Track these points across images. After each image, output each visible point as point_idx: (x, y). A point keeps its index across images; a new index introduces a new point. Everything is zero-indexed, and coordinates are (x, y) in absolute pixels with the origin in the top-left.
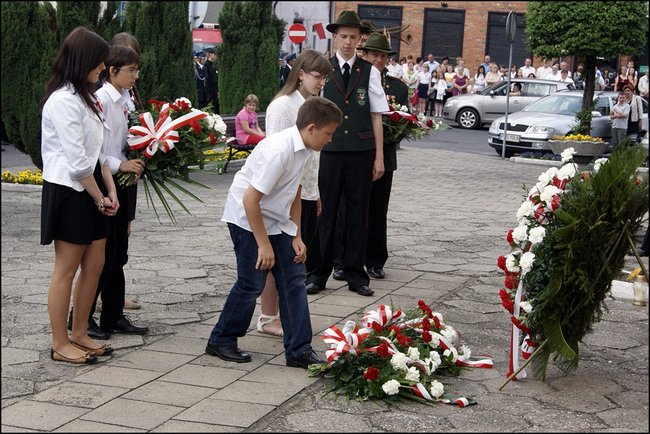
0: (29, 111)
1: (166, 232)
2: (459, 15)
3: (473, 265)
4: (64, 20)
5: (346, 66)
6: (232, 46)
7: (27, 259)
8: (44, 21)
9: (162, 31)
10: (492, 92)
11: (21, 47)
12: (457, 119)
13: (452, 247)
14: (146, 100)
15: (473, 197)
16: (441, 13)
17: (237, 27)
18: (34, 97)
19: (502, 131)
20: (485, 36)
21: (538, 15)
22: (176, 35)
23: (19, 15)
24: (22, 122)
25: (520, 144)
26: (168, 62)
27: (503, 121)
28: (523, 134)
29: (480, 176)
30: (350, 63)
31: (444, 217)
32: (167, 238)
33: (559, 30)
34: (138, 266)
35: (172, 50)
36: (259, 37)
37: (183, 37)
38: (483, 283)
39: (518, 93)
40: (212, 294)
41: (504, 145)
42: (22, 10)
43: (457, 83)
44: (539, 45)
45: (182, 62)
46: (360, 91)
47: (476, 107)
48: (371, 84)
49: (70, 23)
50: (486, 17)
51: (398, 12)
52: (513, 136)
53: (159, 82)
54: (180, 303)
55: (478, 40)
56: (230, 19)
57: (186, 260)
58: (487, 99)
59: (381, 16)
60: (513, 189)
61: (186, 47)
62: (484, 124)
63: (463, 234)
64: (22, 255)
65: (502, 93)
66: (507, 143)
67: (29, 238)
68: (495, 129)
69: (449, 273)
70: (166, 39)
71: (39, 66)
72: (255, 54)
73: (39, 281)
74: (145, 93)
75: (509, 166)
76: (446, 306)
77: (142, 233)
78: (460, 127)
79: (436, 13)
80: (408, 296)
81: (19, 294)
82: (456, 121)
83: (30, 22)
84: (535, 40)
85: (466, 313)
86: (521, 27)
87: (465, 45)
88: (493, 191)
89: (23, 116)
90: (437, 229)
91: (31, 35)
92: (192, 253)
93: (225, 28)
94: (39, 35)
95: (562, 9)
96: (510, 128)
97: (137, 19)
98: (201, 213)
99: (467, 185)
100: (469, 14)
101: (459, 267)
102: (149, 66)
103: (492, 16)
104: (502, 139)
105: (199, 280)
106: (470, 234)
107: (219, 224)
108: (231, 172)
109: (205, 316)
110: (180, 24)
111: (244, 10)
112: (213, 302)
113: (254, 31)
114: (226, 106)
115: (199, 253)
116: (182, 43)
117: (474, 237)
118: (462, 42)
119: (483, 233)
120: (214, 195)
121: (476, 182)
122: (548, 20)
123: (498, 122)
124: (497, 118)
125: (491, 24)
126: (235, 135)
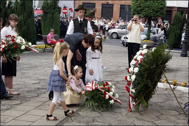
2: (112, 6)
3: (117, 78)
5: (81, 21)
6: (46, 15)
9: (25, 10)
10: (122, 28)
12: (112, 36)
13: (111, 73)
14: (21, 30)
15: (117, 59)
16: (107, 5)
17: (47, 10)
19: (125, 39)
21: (135, 6)
22: (29, 11)
26: (27, 19)
27: (125, 36)
29: (119, 52)
30: (82, 20)
31: (108, 64)
32: (27, 71)
33: (141, 10)
34: (19, 80)
35: (28, 16)
36: (54, 12)
38: (120, 84)
40: (41, 88)
41: (125, 43)
43: (112, 25)
45: (31, 20)
46: (85, 28)
47: (117, 32)
48: (88, 26)
50: (119, 6)
51: (94, 5)
53: (24, 25)
54: (31, 91)
55: (117, 13)
56: (45, 7)
57: (33, 78)
58: (120, 30)
59: (89, 6)
62: (119, 37)
63: (114, 69)
65: (124, 28)
66: (126, 43)
68: (122, 39)
69: (110, 81)
70: (26, 13)
72: (53, 17)
74: (20, 28)
75: (127, 49)
77: (20, 70)
78: (112, 38)
79: (105, 5)
82: (111, 36)
84: (134, 13)
86: (130, 9)
88: (122, 57)
90: (106, 68)
92: (35, 76)
93: (44, 9)
95: (141, 4)
96: (127, 38)
97: (18, 7)
98: (37, 64)
99: (115, 55)
100: (115, 5)
101: (113, 79)
102: (21, 21)
103: (121, 6)
104: (125, 41)
105: (37, 84)
106: (116, 69)
107: (42, 67)
108: (46, 52)
109: (39, 95)
110: (30, 8)
111: (49, 4)
112: (41, 90)
113: (52, 10)
114: (44, 32)
115: (37, 76)
116: (31, 14)
117: (118, 70)
118: (113, 14)
119: (120, 69)
120: (41, 59)
121: (117, 54)
122: (138, 7)
123: (123, 37)
124: (123, 35)
125: (121, 8)
126: (47, 41)
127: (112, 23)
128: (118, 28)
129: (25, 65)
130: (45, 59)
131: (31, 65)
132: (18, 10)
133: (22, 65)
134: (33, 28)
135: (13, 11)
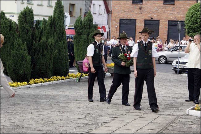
0: (10, 61)
1: (66, 103)
2: (158, 22)
3: (177, 112)
4: (21, 28)
6: (79, 36)
7: (21, 113)
8: (15, 29)
9: (55, 31)
10: (171, 50)
11: (7, 38)
12: (159, 60)
13: (168, 106)
14: (51, 56)
15: (171, 89)
16: (151, 21)
17: (80, 29)
18: (12, 56)
19: (177, 65)
20: (167, 30)
21: (189, 22)
22: (60, 32)
23: (6, 27)
24: (7, 65)
25: (184, 69)
26: (58, 42)
27: (177, 60)
28: (185, 65)
29: (171, 81)
31: (162, 96)
32: (67, 105)
33: (197, 27)
34: (60, 115)
35: (59, 38)
36: (89, 32)
37: (63, 33)
38: (182, 118)
39: (181, 50)
40: (89, 123)
41: (178, 70)
42: (7, 25)
43: (159, 47)
44: (190, 33)
45: (63, 42)
46: (150, 51)
47: (166, 56)
49: (23, 29)
50: (167, 23)
51: (135, 21)
52: (181, 66)
53: (55, 50)
54: (79, 127)
55: (165, 31)
56: (78, 26)
57: (77, 112)
58: (170, 53)
59: (128, 23)
60: (184, 85)
61: (64, 36)
62: (169, 62)
64: (18, 112)
65: (175, 50)
66: (179, 69)
67: (18, 106)
68: (174, 64)
69: (169, 115)
70: (57, 34)
71: (13, 45)
72: (88, 38)
73: (28, 120)
74: (50, 53)
75: (181, 77)
76: (171, 126)
77: (57, 103)
78: (160, 63)
79: (149, 21)
80: (157, 123)
81: (23, 125)
82: (158, 61)
83: (10, 29)
84: (189, 31)
85: (179, 128)
86: (183, 25)
87: (160, 33)
88: (177, 86)
89: (8, 63)
90: (161, 100)
91: (10, 34)
92: (77, 110)
93: (77, 29)
94: (13, 34)
95: (198, 19)
96: (180, 63)
97: (46, 27)
98: (76, 96)
99: (168, 84)
100: (161, 21)
101: (172, 113)
102: (52, 44)
103: (170, 22)
104: (177, 67)
105: (83, 119)
106: (173, 102)
107: (83, 100)
108: (81, 81)
109: (89, 131)
110: (62, 28)
111: (83, 23)
112: (91, 126)
113: (87, 30)
114: (78, 57)
115: (80, 110)
116: (62, 35)
117: (175, 102)
118: (159, 32)
119: (178, 101)
120: (78, 90)
121: (170, 83)
122: (193, 24)
123: (175, 61)
124: (175, 59)
125: (169, 25)
126: (82, 68)
127: (159, 44)
128: (166, 50)
129: (61, 97)
130: (84, 91)
131: (69, 98)
132: (46, 30)
133: (57, 97)
134: (65, 52)
135: (41, 33)
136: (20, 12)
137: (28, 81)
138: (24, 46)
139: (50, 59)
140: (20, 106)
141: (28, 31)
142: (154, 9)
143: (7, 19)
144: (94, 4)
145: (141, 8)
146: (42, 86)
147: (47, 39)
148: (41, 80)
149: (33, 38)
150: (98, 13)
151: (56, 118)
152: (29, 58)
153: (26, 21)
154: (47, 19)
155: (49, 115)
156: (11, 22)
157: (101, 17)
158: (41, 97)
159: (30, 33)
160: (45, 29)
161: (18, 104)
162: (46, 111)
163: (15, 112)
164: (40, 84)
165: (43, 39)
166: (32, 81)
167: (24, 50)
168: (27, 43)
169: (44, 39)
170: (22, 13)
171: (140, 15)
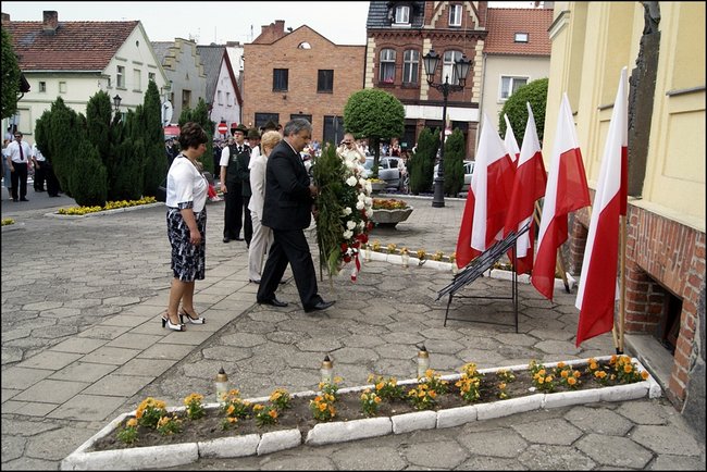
4: (91, 124)
7: (73, 257)
8: (80, 124)
14: (140, 166)
20: (323, 129)
21: (349, 118)
23: (65, 121)
26: (151, 145)
33: (360, 125)
37: (159, 131)
45: (159, 146)
49: (94, 125)
50: (323, 119)
64: (70, 255)
67: (75, 245)
70: (150, 132)
73: (80, 269)
83: (72, 125)
91: (72, 132)
94: (77, 132)
100: (314, 117)
102: (141, 148)
103: (326, 118)
116: (158, 136)
122: (354, 120)
125: (325, 122)
132: (133, 127)
135: (124, 130)
136: (88, 100)
137: (103, 205)
138: (94, 151)
139: (139, 171)
140: (78, 245)
141: (102, 127)
142: (304, 98)
143: (67, 109)
144: (219, 92)
145: (285, 98)
146: (125, 212)
147: (135, 139)
148: (125, 202)
149: (110, 139)
150: (225, 105)
151: (128, 264)
152: (103, 169)
153: (98, 112)
154: (134, 110)
155: (118, 260)
156: (73, 113)
157: (229, 110)
158: (116, 230)
159: (105, 132)
160: (131, 126)
161: (76, 242)
162: (117, 252)
163: (65, 255)
164: (122, 209)
165: (126, 139)
166: (108, 205)
167: (96, 157)
168: (100, 147)
169: (128, 140)
170: (92, 100)
171: (285, 107)
